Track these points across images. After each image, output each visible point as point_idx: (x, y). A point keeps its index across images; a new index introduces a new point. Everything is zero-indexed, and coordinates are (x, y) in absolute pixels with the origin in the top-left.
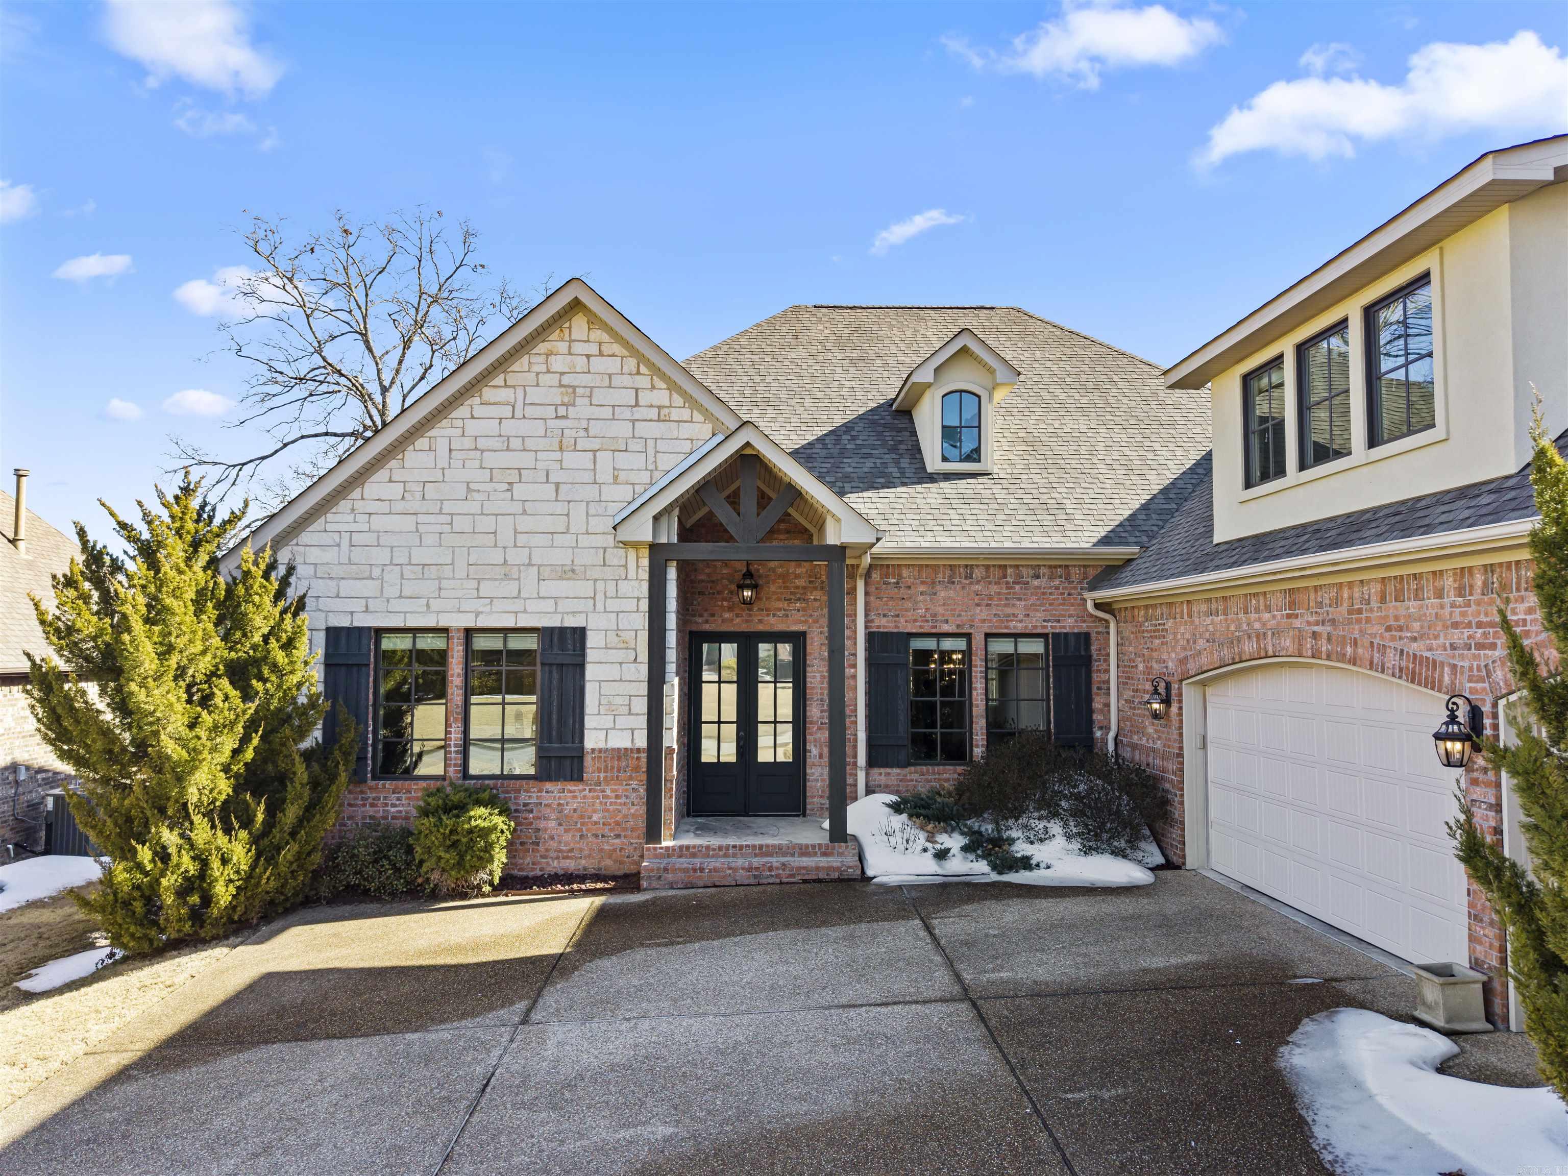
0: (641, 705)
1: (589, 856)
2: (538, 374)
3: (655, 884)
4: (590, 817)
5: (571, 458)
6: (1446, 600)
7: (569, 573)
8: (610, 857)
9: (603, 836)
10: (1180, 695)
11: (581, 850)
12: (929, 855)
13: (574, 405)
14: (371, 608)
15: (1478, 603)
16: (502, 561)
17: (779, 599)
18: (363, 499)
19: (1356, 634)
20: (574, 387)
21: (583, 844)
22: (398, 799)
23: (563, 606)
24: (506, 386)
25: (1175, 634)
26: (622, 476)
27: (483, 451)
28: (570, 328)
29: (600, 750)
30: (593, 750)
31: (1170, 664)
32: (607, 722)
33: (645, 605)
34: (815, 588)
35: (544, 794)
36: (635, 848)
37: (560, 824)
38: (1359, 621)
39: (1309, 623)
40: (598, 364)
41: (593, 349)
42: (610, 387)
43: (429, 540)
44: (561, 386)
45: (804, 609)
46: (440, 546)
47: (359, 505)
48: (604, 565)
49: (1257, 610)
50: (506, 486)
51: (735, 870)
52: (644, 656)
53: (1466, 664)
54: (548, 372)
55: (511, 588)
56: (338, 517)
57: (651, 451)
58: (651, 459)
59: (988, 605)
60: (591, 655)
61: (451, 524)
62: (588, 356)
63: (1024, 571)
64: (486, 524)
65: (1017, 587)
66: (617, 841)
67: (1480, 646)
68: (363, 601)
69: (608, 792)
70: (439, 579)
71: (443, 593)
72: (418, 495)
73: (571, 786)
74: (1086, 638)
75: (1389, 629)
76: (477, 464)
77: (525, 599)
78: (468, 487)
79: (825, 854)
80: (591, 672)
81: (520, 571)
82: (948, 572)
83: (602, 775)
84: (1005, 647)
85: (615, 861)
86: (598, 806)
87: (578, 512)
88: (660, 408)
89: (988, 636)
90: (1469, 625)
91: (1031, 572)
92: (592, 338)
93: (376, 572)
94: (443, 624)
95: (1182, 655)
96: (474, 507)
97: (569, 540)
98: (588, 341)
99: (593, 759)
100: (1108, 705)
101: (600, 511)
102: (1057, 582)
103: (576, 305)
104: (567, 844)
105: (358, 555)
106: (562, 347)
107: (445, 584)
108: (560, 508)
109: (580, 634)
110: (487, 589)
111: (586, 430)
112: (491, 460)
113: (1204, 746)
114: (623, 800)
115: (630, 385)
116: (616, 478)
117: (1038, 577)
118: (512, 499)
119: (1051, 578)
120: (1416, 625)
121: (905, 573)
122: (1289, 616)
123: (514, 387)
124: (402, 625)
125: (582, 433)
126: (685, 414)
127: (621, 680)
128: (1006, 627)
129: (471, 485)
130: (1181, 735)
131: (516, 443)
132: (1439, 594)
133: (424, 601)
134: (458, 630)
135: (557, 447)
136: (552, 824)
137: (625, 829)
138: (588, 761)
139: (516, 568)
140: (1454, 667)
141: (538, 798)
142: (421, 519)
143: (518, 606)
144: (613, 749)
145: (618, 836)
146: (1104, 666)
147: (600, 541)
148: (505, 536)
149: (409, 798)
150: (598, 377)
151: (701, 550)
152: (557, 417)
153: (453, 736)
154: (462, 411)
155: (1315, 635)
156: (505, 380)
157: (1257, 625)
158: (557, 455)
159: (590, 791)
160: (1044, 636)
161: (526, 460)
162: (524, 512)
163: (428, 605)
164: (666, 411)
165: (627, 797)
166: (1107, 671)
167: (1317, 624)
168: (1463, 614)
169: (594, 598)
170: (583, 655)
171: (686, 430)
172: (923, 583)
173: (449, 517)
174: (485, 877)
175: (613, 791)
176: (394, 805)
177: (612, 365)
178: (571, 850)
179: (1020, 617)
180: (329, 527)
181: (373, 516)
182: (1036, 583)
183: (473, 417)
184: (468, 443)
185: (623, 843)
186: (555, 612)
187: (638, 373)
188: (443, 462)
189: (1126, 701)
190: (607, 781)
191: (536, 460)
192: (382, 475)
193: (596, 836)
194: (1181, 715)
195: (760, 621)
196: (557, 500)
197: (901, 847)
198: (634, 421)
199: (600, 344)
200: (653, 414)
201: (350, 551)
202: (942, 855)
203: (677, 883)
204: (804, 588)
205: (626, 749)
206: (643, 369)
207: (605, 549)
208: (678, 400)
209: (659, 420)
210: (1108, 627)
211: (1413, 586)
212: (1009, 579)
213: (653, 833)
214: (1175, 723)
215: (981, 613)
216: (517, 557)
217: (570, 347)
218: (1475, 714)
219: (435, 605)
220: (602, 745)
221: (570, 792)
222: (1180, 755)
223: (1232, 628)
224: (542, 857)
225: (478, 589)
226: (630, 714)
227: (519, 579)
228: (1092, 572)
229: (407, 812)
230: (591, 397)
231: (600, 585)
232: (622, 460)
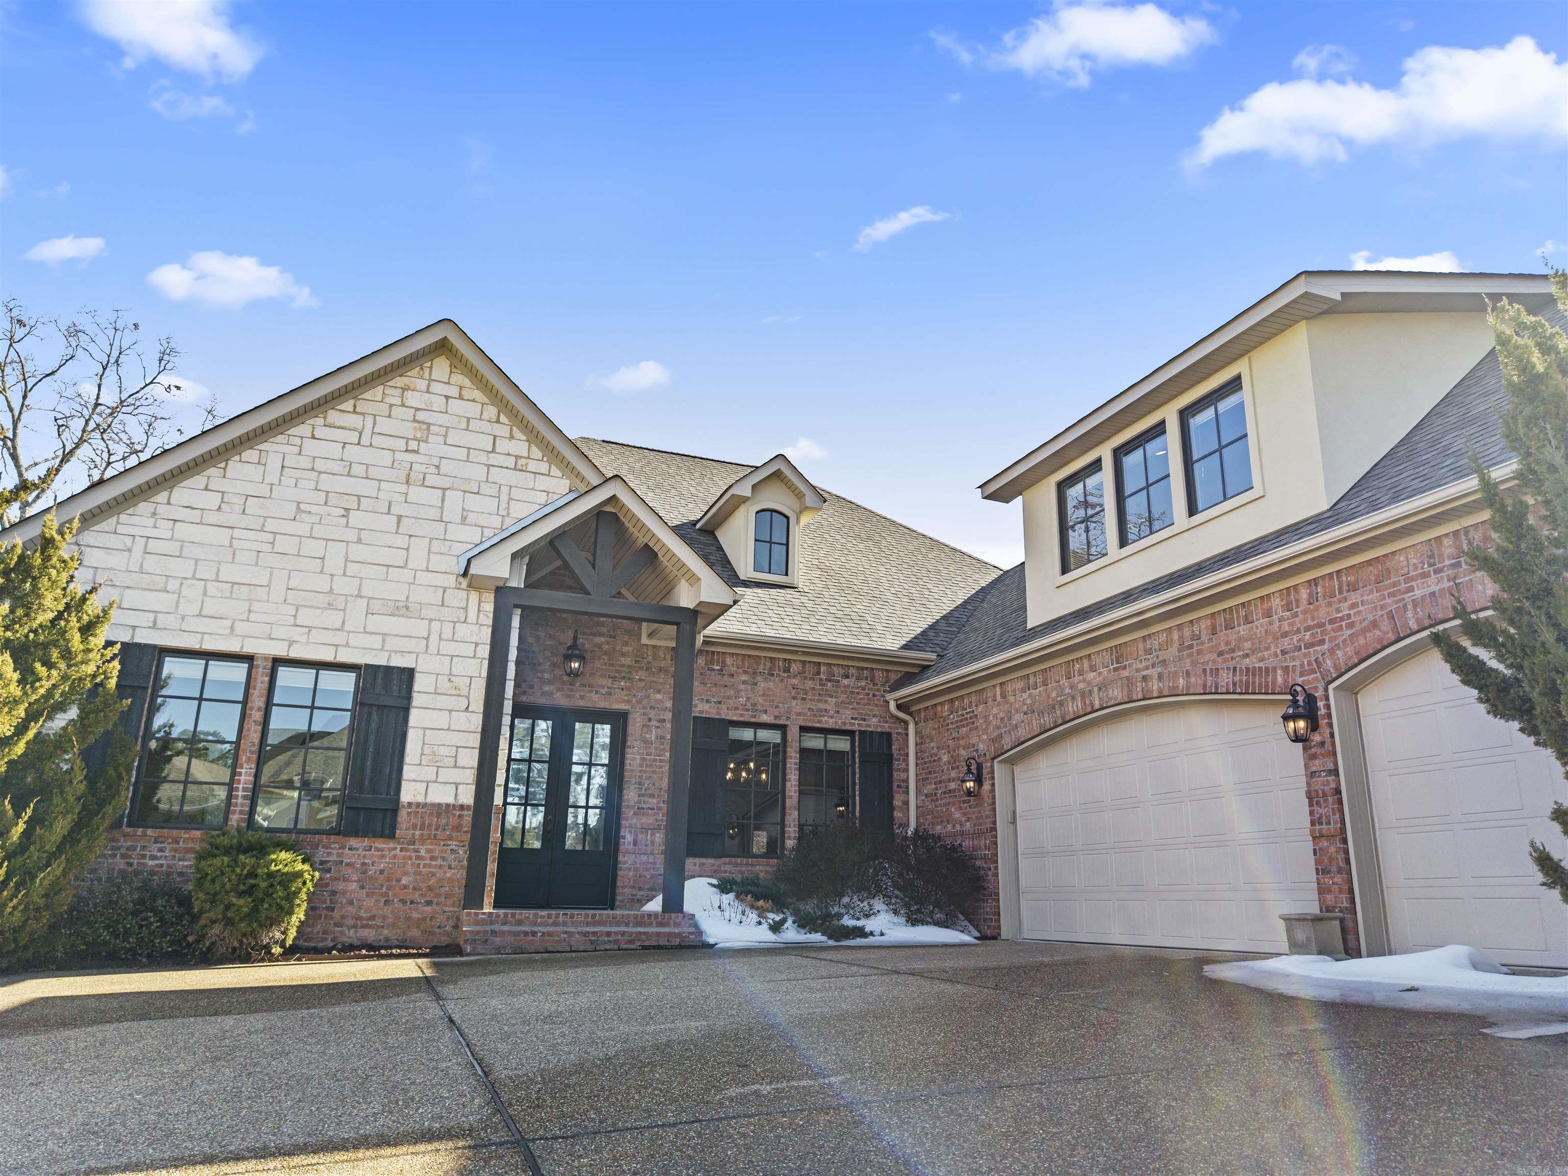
0: (471, 758)
1: (393, 925)
2: (391, 406)
3: (479, 949)
4: (399, 880)
5: (416, 493)
6: (1275, 617)
7: (402, 609)
8: (418, 927)
9: (412, 902)
10: (993, 772)
11: (384, 918)
12: (765, 926)
13: (426, 441)
14: (160, 624)
15: (1304, 612)
16: (328, 589)
17: (603, 676)
18: (169, 503)
19: (1188, 666)
20: (429, 425)
21: (387, 911)
22: (161, 850)
23: (391, 643)
24: (355, 412)
25: (986, 718)
26: (471, 518)
27: (320, 473)
28: (431, 367)
29: (418, 805)
30: (410, 804)
31: (981, 746)
32: (429, 773)
33: (484, 651)
34: (641, 668)
35: (347, 851)
36: (448, 918)
37: (362, 887)
38: (1191, 655)
39: (1138, 670)
40: (456, 406)
41: (454, 392)
42: (467, 430)
43: (241, 557)
44: (415, 421)
45: (628, 689)
46: (257, 564)
47: (163, 510)
48: (443, 605)
49: (1081, 673)
50: (342, 512)
51: (570, 934)
52: (478, 705)
53: (1297, 663)
54: (403, 405)
55: (334, 619)
56: (135, 520)
57: (504, 497)
58: (504, 505)
59: (803, 699)
60: (417, 699)
61: (273, 543)
62: (447, 397)
63: (836, 670)
64: (314, 548)
65: (829, 684)
66: (428, 908)
67: (1309, 645)
68: (151, 616)
69: (423, 853)
70: (250, 600)
71: (253, 617)
72: (238, 509)
73: (380, 844)
74: (887, 737)
75: (1220, 654)
76: (312, 485)
77: (349, 632)
78: (298, 505)
79: (660, 924)
80: (415, 717)
81: (346, 601)
82: (768, 664)
83: (417, 832)
84: (815, 742)
85: (424, 932)
86: (409, 868)
87: (419, 548)
88: (517, 457)
89: (803, 729)
90: (1298, 631)
91: (842, 671)
92: (453, 380)
93: (173, 585)
94: (248, 649)
95: (995, 734)
96: (304, 529)
97: (407, 575)
98: (448, 383)
99: (409, 814)
100: (906, 803)
101: (444, 549)
102: (863, 683)
103: (442, 347)
104: (368, 910)
105: (151, 563)
106: (422, 384)
107: (256, 606)
108: (402, 541)
109: (408, 674)
110: (305, 617)
111: (437, 467)
112: (327, 482)
113: (1014, 822)
114: (439, 862)
115: (488, 431)
116: (464, 518)
117: (847, 677)
118: (347, 526)
119: (858, 679)
120: (1248, 645)
121: (729, 661)
122: (1116, 669)
123: (363, 414)
124: (196, 646)
125: (433, 470)
126: (544, 467)
127: (449, 729)
128: (820, 722)
129: (301, 506)
130: (994, 810)
131: (358, 470)
132: (1268, 614)
133: (228, 623)
134: (266, 659)
135: (404, 480)
136: (354, 886)
137: (438, 895)
138: (403, 815)
139: (342, 599)
140: (1286, 669)
141: (339, 855)
142: (237, 533)
143: (340, 638)
144: (433, 805)
145: (429, 903)
146: (903, 766)
147: (440, 580)
148: (335, 563)
149: (176, 850)
150: (456, 419)
151: (552, 599)
152: (407, 451)
153: (242, 778)
154: (303, 429)
155: (1145, 678)
156: (355, 406)
157: (1081, 686)
158: (403, 488)
159: (401, 850)
160: (850, 733)
161: (369, 488)
162: (359, 541)
163: (232, 628)
164: (524, 461)
165: (444, 859)
166: (906, 770)
167: (1147, 668)
168: (1291, 624)
169: (427, 639)
170: (409, 698)
171: (543, 483)
172: (745, 672)
173: (271, 536)
174: (278, 935)
175: (428, 851)
176: (153, 858)
177: (473, 410)
178: (373, 918)
179: (832, 712)
180: (120, 529)
181: (178, 524)
182: (846, 682)
183: (313, 437)
184: (304, 462)
185: (435, 912)
186: (382, 649)
187: (498, 421)
188: (273, 477)
189: (927, 796)
190: (423, 840)
191: (379, 489)
192: (198, 481)
193: (404, 902)
194: (993, 791)
195: (582, 697)
196: (397, 533)
197: (736, 920)
198: (489, 466)
199: (461, 388)
200: (510, 462)
201: (144, 558)
202: (776, 928)
203: (505, 948)
204: (629, 666)
205: (448, 805)
206: (503, 418)
207: (445, 589)
208: (536, 453)
209: (515, 469)
210: (907, 729)
211: (1242, 613)
212: (823, 677)
213: (473, 898)
214: (987, 800)
215: (797, 706)
216: (344, 586)
217: (429, 386)
218: (1311, 700)
219: (241, 627)
220: (420, 799)
221: (378, 850)
222: (994, 829)
223: (1054, 694)
224: (336, 925)
225: (295, 616)
226: (455, 766)
227: (344, 610)
228: (893, 677)
229: (169, 866)
230: (446, 436)
231: (435, 625)
232: (472, 502)
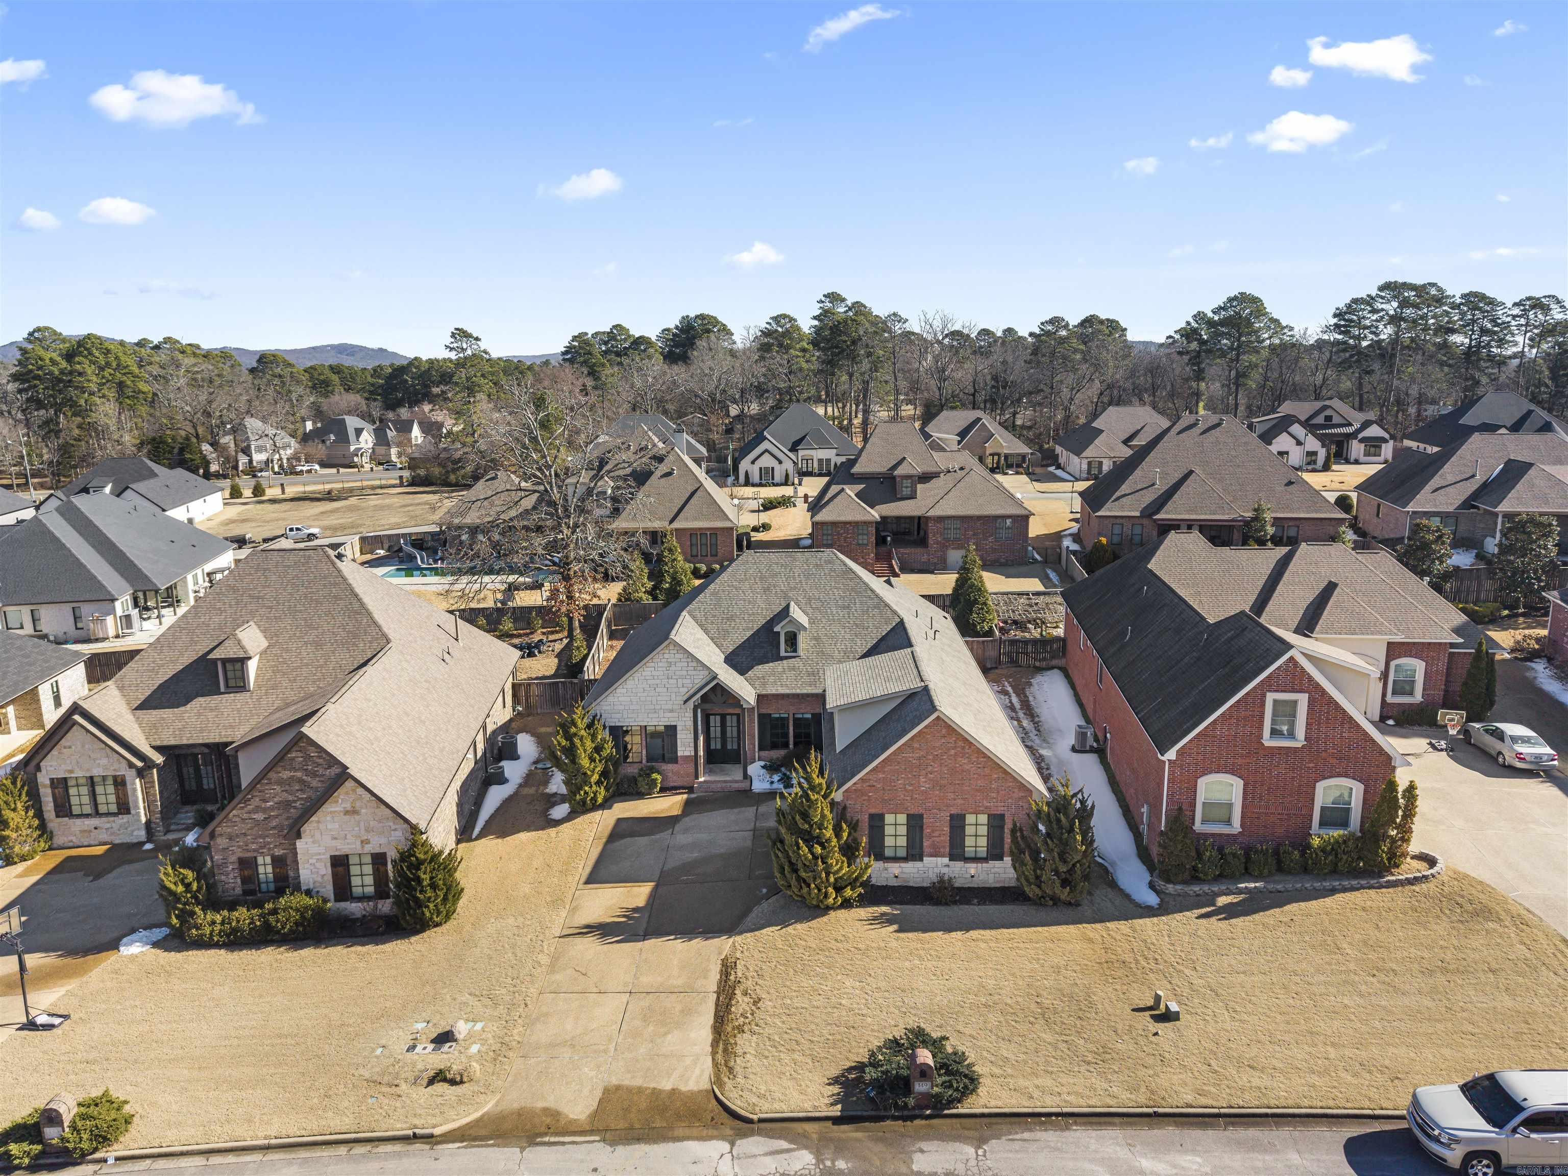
0: (693, 744)
1: (681, 784)
2: (661, 658)
3: (699, 791)
4: (680, 772)
5: (671, 681)
7: (672, 711)
8: (686, 783)
11: (679, 782)
12: (769, 782)
13: (671, 666)
14: (620, 721)
16: (654, 708)
18: (616, 693)
20: (671, 662)
23: (670, 719)
26: (686, 687)
27: (647, 680)
28: (669, 646)
30: (680, 756)
32: (683, 748)
33: (692, 720)
35: (668, 767)
40: (677, 656)
42: (681, 662)
43: (634, 703)
44: (667, 661)
46: (637, 705)
47: (615, 695)
48: (680, 708)
50: (654, 689)
51: (718, 788)
52: (693, 732)
54: (664, 658)
55: (656, 715)
56: (610, 698)
57: (692, 678)
58: (692, 681)
59: (794, 705)
60: (678, 732)
62: (674, 654)
63: (805, 696)
64: (650, 699)
65: (802, 700)
68: (618, 719)
69: (685, 766)
70: (638, 713)
71: (641, 716)
73: (675, 765)
76: (646, 683)
77: (660, 718)
79: (741, 782)
80: (678, 736)
81: (658, 710)
82: (782, 696)
83: (683, 761)
85: (688, 784)
86: (682, 770)
87: (673, 696)
88: (694, 667)
89: (794, 714)
92: (675, 649)
93: (621, 712)
94: (639, 724)
96: (645, 694)
97: (672, 703)
101: (680, 696)
102: (814, 698)
103: (670, 642)
105: (616, 707)
106: (667, 652)
108: (669, 694)
109: (675, 727)
110: (650, 715)
112: (649, 682)
114: (689, 768)
115: (684, 660)
116: (683, 685)
118: (656, 692)
119: (812, 697)
123: (654, 661)
124: (628, 725)
125: (673, 673)
126: (701, 668)
127: (687, 738)
128: (800, 711)
129: (645, 689)
131: (656, 677)
133: (634, 719)
134: (643, 726)
137: (689, 775)
138: (679, 759)
142: (632, 698)
143: (658, 719)
144: (685, 756)
147: (679, 702)
148: (655, 703)
150: (677, 659)
151: (707, 706)
158: (667, 680)
159: (680, 766)
160: (811, 714)
161: (658, 682)
162: (659, 695)
164: (696, 668)
169: (678, 717)
170: (676, 732)
171: (702, 673)
172: (774, 699)
173: (640, 698)
174: (656, 790)
177: (681, 656)
178: (677, 782)
179: (804, 708)
180: (608, 701)
181: (619, 697)
182: (808, 699)
183: (644, 671)
184: (643, 678)
186: (668, 721)
187: (688, 658)
188: (637, 683)
190: (684, 763)
191: (662, 681)
192: (621, 687)
196: (667, 692)
197: (762, 780)
199: (677, 650)
200: (692, 668)
201: (614, 706)
202: (772, 783)
203: (704, 792)
205: (689, 755)
207: (682, 705)
213: (697, 777)
215: (792, 708)
216: (658, 707)
217: (669, 652)
219: (637, 720)
220: (682, 755)
224: (670, 784)
225: (647, 715)
226: (690, 746)
227: (658, 712)
230: (674, 664)
231: (679, 713)
232: (685, 681)
